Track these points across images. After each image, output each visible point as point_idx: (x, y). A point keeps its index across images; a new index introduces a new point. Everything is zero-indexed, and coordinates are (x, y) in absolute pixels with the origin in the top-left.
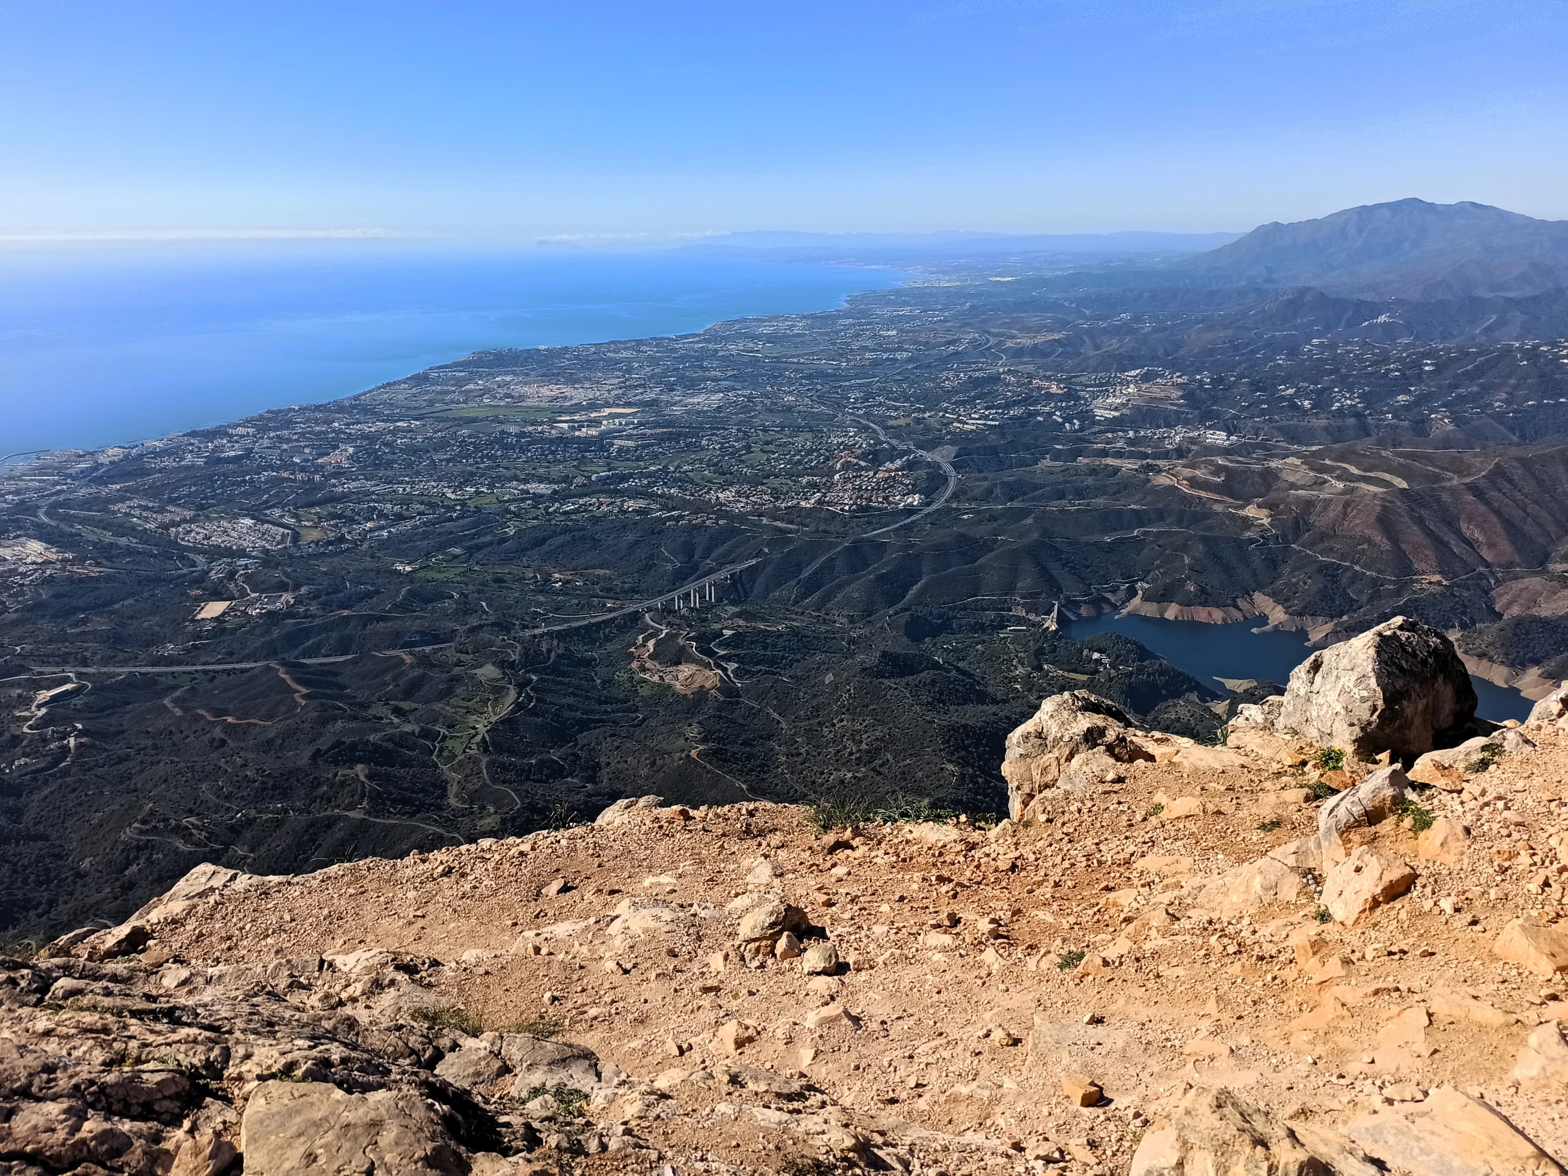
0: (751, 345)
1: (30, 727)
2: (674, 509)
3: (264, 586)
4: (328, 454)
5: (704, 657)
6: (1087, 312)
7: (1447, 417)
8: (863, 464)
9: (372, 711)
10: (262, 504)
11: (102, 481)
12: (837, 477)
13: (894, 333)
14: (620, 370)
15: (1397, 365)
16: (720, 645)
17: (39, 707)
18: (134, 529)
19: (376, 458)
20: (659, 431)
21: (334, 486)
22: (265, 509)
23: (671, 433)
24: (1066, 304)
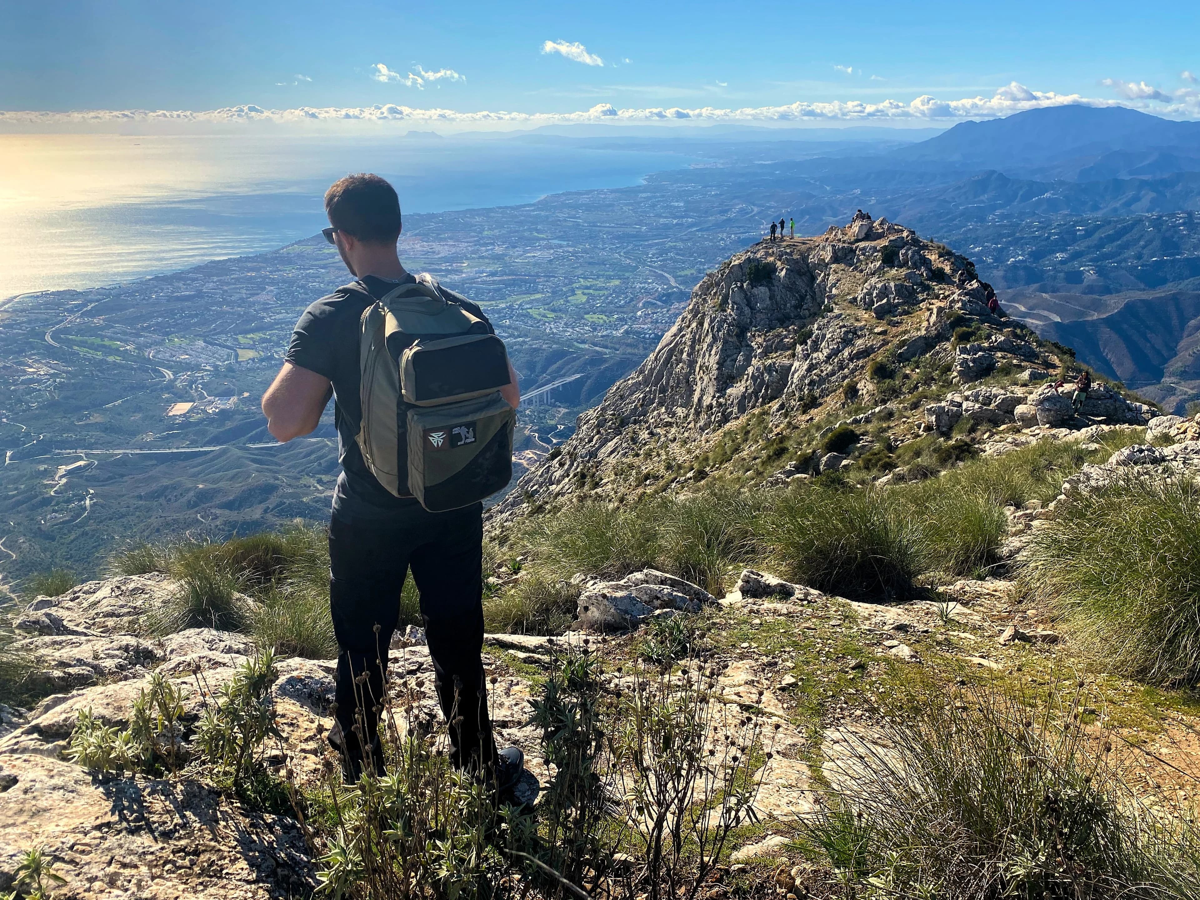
0: (574, 213)
1: (55, 492)
2: (519, 336)
3: (216, 392)
4: (258, 294)
5: (544, 444)
6: (828, 188)
7: (1092, 270)
8: (659, 303)
9: (303, 482)
10: (211, 331)
11: (91, 314)
12: (639, 313)
13: (682, 204)
14: (475, 231)
15: (1057, 231)
16: (555, 436)
17: (61, 477)
18: (117, 350)
19: (294, 297)
20: (505, 278)
21: (263, 318)
22: (213, 335)
23: (514, 280)
24: (812, 182)
